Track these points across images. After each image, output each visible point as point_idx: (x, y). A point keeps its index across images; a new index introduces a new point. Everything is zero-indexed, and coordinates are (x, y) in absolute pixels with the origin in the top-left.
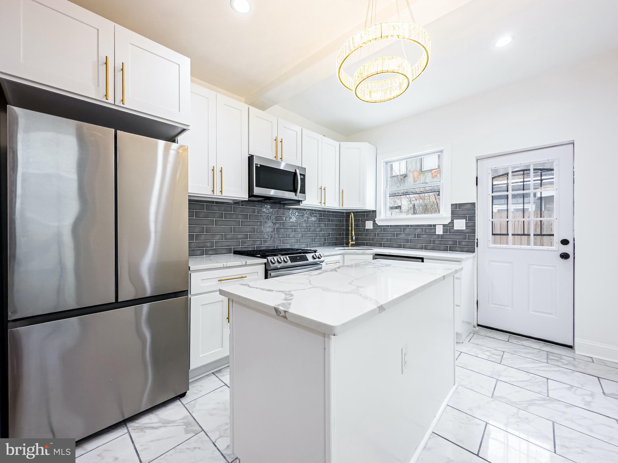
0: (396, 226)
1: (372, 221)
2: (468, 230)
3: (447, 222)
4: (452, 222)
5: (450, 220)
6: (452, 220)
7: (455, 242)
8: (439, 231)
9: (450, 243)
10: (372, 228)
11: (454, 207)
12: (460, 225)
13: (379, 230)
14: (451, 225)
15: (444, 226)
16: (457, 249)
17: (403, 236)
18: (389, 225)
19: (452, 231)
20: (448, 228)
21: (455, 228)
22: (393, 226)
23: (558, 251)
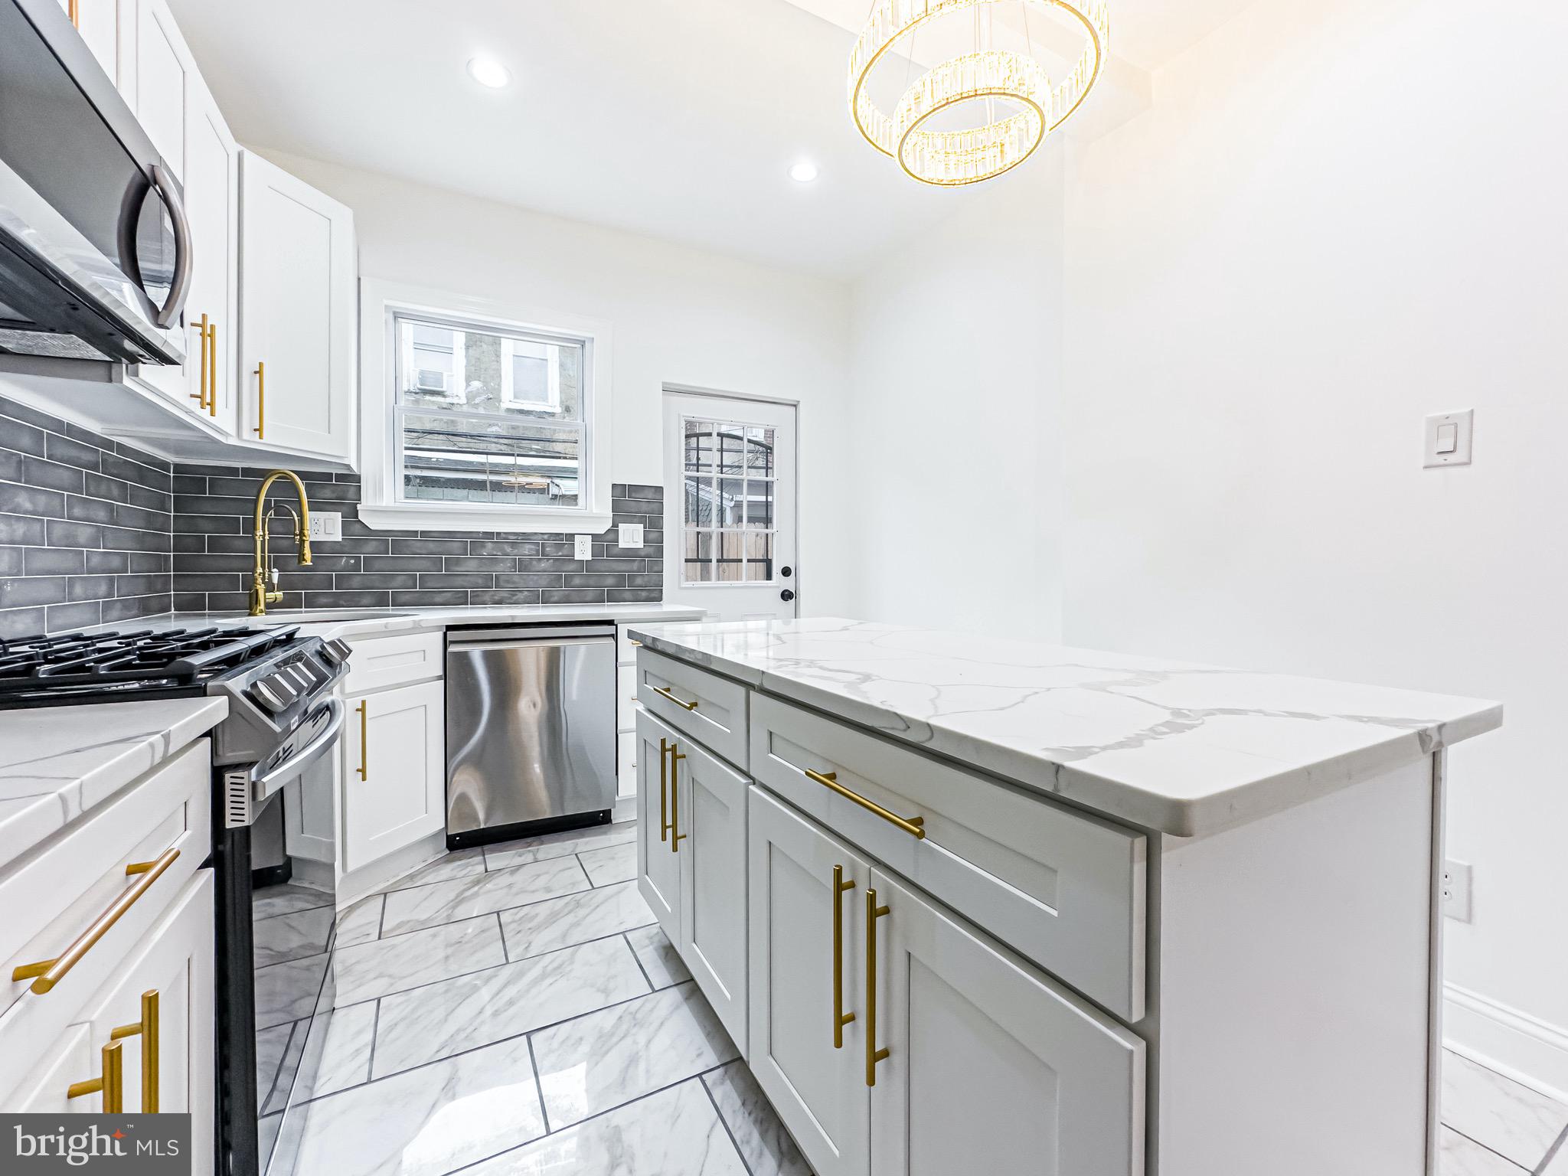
0: (446, 535)
1: (340, 513)
2: (651, 550)
3: (602, 528)
4: (614, 530)
5: (609, 525)
6: (615, 525)
7: (621, 579)
8: (583, 551)
9: (610, 581)
10: (339, 538)
11: (618, 491)
12: (631, 536)
13: (371, 547)
14: (611, 536)
15: (595, 537)
16: (627, 595)
17: (471, 566)
18: (417, 531)
19: (615, 551)
20: (604, 543)
21: (622, 544)
22: (436, 535)
23: (778, 587)
